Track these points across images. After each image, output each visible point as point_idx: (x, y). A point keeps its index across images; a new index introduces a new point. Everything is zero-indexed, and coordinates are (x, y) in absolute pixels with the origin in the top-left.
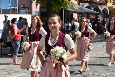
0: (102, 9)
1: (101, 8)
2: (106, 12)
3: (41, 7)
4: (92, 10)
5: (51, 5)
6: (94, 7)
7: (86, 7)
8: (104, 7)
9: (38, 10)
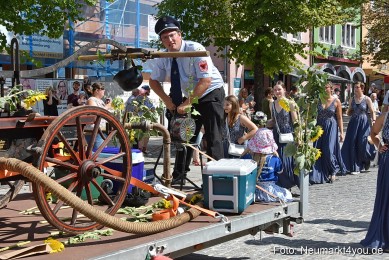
0: (354, 73)
1: (351, 72)
2: (360, 78)
3: (245, 71)
4: (335, 76)
5: (262, 67)
6: (339, 71)
7: (325, 70)
8: (357, 70)
9: (239, 76)
